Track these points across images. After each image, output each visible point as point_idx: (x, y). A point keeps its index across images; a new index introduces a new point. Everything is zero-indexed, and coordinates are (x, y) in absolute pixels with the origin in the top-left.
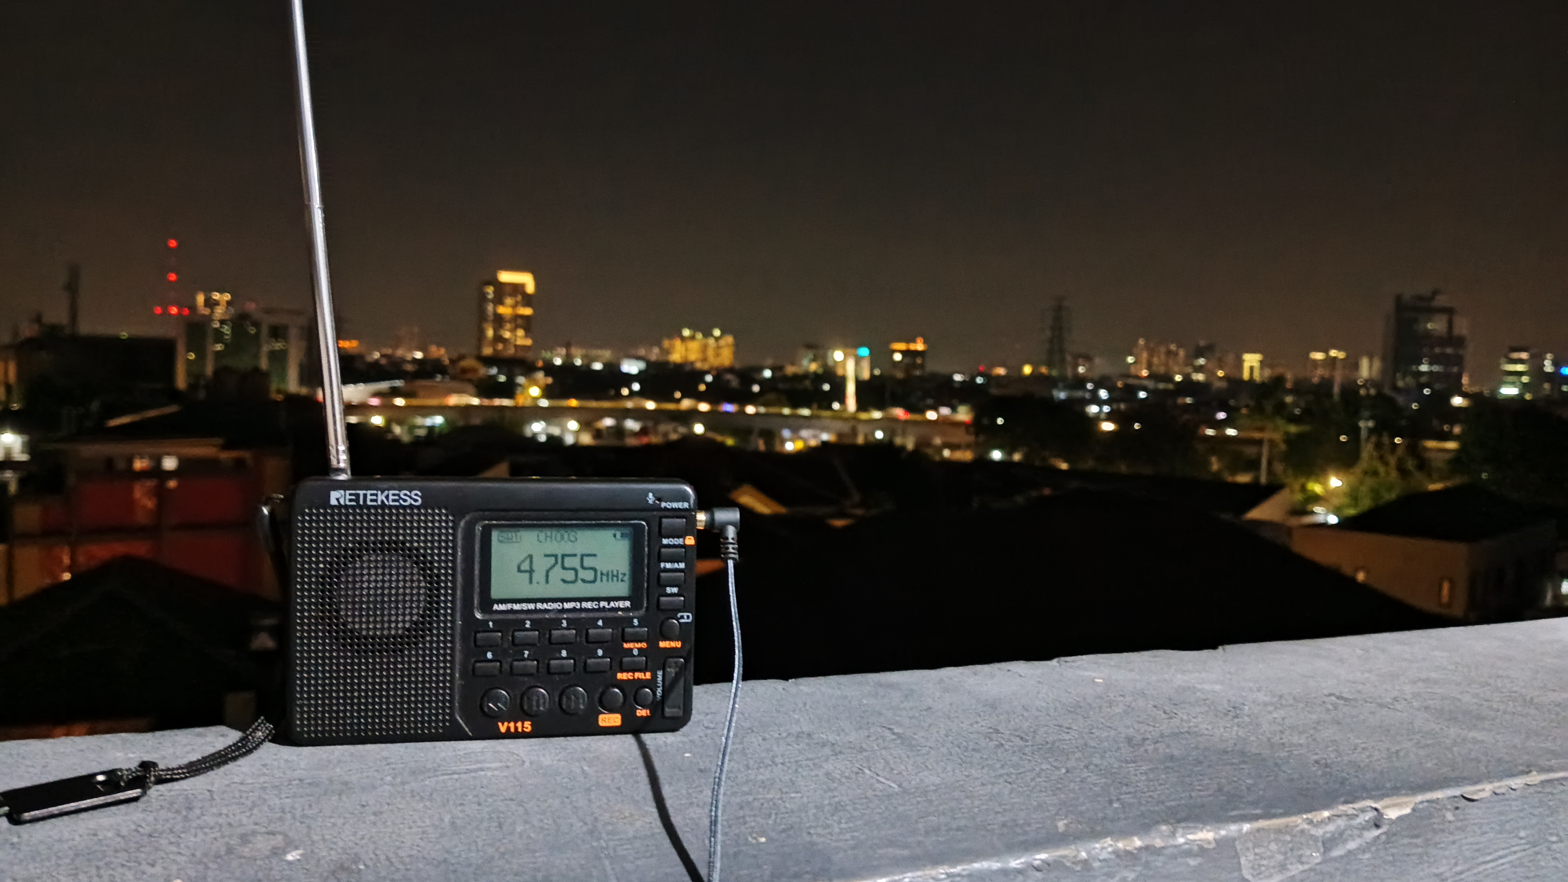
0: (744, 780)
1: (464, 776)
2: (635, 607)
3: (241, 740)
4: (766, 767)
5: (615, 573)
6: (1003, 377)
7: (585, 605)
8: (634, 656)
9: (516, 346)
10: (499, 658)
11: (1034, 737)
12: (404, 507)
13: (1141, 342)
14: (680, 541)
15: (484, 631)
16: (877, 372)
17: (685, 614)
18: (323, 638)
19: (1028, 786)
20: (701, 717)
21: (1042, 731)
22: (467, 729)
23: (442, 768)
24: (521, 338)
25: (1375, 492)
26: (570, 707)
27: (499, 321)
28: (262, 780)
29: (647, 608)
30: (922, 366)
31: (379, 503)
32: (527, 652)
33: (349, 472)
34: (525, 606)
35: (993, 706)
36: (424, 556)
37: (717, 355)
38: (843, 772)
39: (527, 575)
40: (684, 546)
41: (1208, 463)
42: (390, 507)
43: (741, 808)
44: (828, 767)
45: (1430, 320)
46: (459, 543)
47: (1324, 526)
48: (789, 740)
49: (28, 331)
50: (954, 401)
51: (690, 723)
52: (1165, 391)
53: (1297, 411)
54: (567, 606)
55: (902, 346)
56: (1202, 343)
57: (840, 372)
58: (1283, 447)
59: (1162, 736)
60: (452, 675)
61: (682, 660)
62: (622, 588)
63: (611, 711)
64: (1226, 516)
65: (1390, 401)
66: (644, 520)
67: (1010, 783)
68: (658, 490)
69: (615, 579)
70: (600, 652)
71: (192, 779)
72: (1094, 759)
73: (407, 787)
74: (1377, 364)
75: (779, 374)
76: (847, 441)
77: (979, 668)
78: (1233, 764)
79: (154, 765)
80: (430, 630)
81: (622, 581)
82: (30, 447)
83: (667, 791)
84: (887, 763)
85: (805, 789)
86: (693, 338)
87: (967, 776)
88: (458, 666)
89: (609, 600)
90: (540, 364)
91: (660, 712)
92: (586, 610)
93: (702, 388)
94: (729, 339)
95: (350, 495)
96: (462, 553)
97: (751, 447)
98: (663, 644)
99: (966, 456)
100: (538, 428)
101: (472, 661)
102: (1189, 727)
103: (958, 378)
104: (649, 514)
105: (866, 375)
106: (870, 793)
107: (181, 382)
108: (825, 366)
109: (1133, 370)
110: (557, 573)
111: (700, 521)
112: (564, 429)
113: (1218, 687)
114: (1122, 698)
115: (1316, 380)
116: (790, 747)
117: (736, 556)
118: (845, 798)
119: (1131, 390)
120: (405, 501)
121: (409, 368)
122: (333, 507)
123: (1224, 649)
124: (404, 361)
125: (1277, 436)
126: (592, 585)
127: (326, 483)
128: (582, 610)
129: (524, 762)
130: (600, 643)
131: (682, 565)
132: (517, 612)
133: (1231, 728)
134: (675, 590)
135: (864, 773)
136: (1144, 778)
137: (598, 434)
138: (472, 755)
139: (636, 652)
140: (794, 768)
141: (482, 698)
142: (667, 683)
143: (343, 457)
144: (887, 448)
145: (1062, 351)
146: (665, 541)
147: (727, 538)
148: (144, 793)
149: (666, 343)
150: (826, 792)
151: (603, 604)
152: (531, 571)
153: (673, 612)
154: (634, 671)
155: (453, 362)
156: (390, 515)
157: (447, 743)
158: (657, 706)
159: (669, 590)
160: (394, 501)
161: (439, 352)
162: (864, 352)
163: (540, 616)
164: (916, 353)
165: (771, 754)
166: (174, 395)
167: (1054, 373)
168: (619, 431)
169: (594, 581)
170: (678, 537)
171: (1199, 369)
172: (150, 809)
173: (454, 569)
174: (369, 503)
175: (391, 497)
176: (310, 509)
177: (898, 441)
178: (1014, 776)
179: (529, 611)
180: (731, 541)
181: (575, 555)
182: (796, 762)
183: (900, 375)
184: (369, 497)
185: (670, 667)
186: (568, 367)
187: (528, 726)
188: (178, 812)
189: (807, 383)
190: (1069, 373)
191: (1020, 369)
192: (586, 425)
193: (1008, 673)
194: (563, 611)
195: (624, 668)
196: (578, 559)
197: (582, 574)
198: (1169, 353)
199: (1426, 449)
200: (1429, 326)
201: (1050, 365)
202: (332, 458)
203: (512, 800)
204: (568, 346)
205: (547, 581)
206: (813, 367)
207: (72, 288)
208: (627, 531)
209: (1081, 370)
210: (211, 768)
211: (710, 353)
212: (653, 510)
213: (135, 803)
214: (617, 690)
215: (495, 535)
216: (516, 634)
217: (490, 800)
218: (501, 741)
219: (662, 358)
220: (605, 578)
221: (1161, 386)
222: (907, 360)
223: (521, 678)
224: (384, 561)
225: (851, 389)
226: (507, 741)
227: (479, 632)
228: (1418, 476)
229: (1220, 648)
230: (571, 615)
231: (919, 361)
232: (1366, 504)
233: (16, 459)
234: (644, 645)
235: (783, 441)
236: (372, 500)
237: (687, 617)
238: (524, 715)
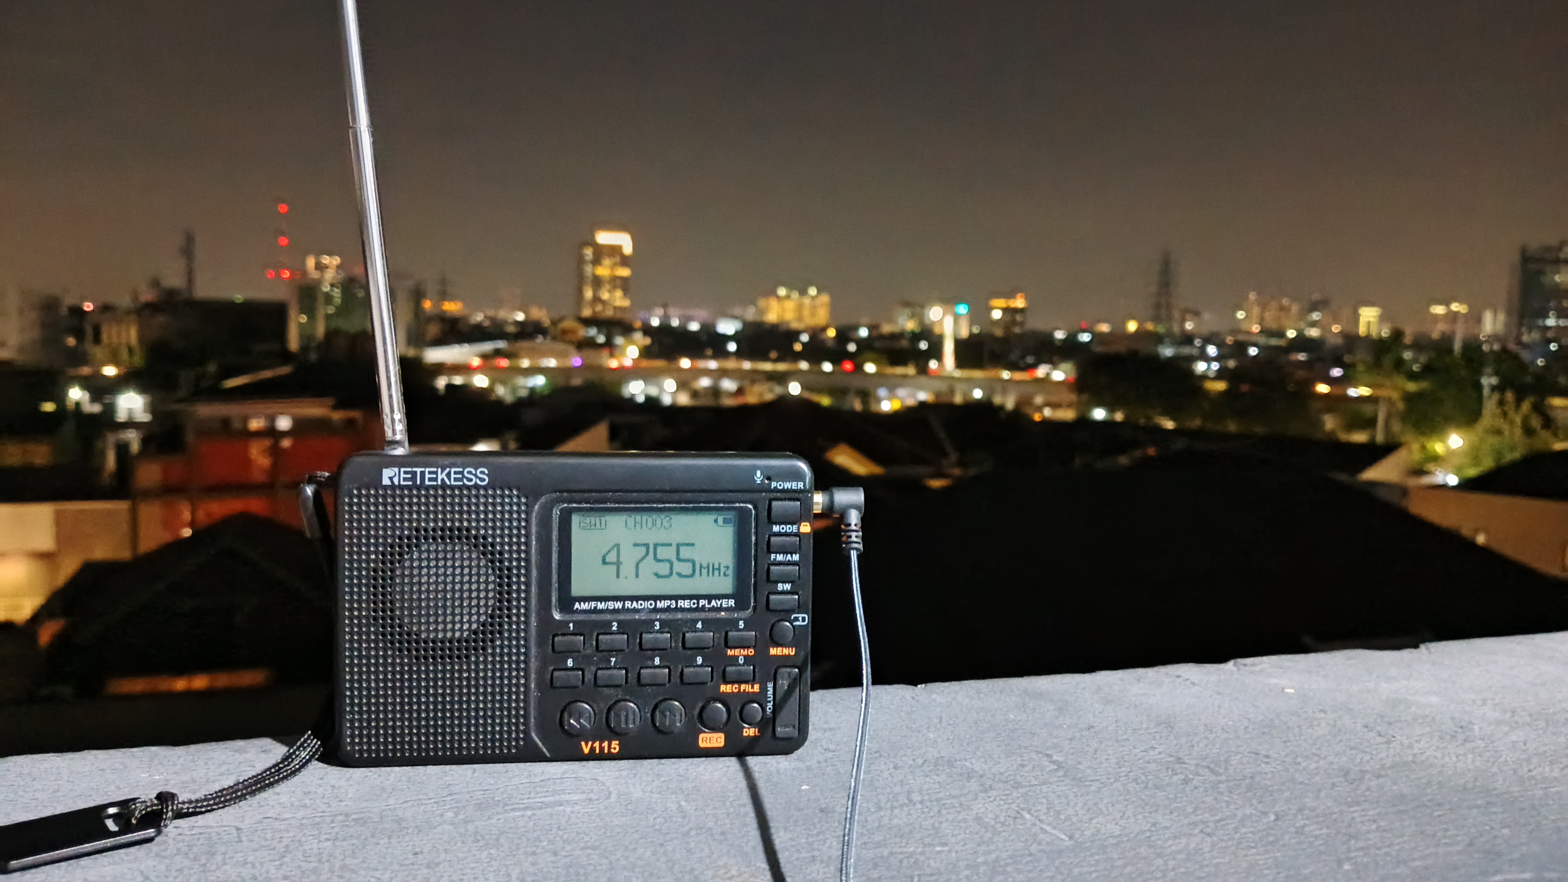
0: (876, 824)
1: (538, 812)
2: (741, 605)
3: (285, 759)
4: (901, 806)
5: (716, 566)
6: (1107, 334)
7: (682, 604)
8: (740, 665)
9: (615, 308)
10: (582, 667)
11: (1226, 769)
12: (469, 488)
13: (1252, 296)
14: (794, 528)
15: (563, 635)
16: (976, 330)
17: (800, 616)
18: (376, 642)
19: (1233, 839)
20: (819, 735)
21: (1234, 760)
22: (544, 750)
23: (513, 801)
24: (619, 299)
25: (1499, 454)
26: (664, 724)
27: (597, 282)
28: (300, 814)
29: (755, 608)
30: (1022, 324)
31: (439, 483)
32: (613, 659)
33: (407, 444)
34: (611, 605)
35: (1168, 724)
36: (492, 545)
37: (813, 314)
38: (997, 817)
39: (614, 568)
40: (798, 534)
41: (1319, 424)
42: (452, 488)
43: (876, 866)
44: (978, 807)
45: (1558, 272)
46: (534, 530)
47: (1444, 487)
48: (926, 768)
49: (147, 295)
50: (1055, 358)
51: (806, 744)
52: (1278, 348)
53: (1416, 368)
54: (660, 605)
55: (1001, 303)
56: (1316, 296)
57: (937, 330)
58: (1401, 406)
59: (1383, 767)
60: (526, 685)
61: (797, 670)
62: (725, 584)
63: (714, 729)
64: (1343, 477)
65: (1515, 357)
66: (750, 503)
67: (1209, 835)
68: (766, 467)
69: (716, 572)
70: (699, 660)
71: (220, 812)
72: (1307, 800)
73: (471, 827)
74: (1502, 317)
75: (875, 333)
76: (945, 399)
77: (1140, 671)
78: (1478, 807)
79: (173, 796)
80: (500, 633)
81: (725, 575)
82: (153, 408)
83: (780, 839)
84: (1049, 803)
85: (953, 840)
86: (788, 297)
87: (1154, 825)
88: (533, 676)
89: (710, 598)
90: (638, 324)
91: (771, 728)
92: (683, 610)
93: (798, 347)
94: (825, 298)
95: (405, 473)
96: (536, 541)
97: (846, 406)
98: (773, 651)
99: (1068, 415)
100: (636, 390)
101: (551, 668)
102: (1414, 755)
103: (1060, 335)
104: (756, 496)
105: (964, 333)
106: (1034, 848)
107: (294, 343)
108: (922, 323)
109: (1244, 327)
110: (649, 566)
111: (817, 503)
112: (662, 389)
113: (1434, 699)
114: (1323, 715)
115: (1435, 335)
116: (928, 779)
117: (861, 546)
118: (1004, 855)
119: (1240, 347)
120: (471, 480)
121: (511, 329)
122: (385, 488)
123: (1427, 649)
124: (505, 322)
125: (1395, 395)
126: (690, 579)
127: (376, 459)
128: (677, 609)
129: (610, 793)
130: (699, 649)
131: (796, 557)
132: (602, 611)
133: (1465, 755)
134: (788, 587)
135: (1022, 816)
136: (1374, 827)
137: (695, 394)
138: (550, 783)
139: (741, 661)
140: (936, 809)
141: (562, 712)
142: (778, 697)
143: (400, 427)
144: (985, 408)
145: (1169, 307)
146: (776, 529)
147: (850, 525)
148: (159, 833)
149: (762, 303)
150: (979, 845)
151: (702, 602)
152: (618, 564)
153: (786, 613)
154: (740, 682)
155: (554, 323)
156: (452, 496)
157: (522, 765)
158: (767, 724)
159: (780, 587)
160: (456, 480)
161: (540, 314)
162: (962, 309)
163: (629, 617)
164: (1016, 311)
165: (907, 788)
166: (286, 356)
167: (1161, 329)
168: (715, 391)
169: (692, 575)
170: (792, 523)
171: (1313, 324)
172: (163, 854)
173: (527, 560)
174: (427, 483)
175: (453, 476)
176: (359, 490)
177: (997, 400)
178: (1212, 825)
179: (615, 611)
180: (853, 527)
181: (670, 545)
182: (938, 800)
183: (999, 332)
184: (427, 476)
185: (782, 679)
186: (665, 329)
187: (615, 746)
188: (195, 859)
189: (904, 343)
190: (1176, 329)
191: (1124, 323)
192: (682, 385)
193: (1178, 680)
194: (655, 610)
195: (727, 680)
196: (673, 548)
197: (679, 567)
198: (1282, 308)
199: (1551, 407)
200: (1557, 278)
201: (1156, 319)
202: (386, 428)
203: (594, 848)
204: (665, 306)
205: (637, 576)
206: (910, 325)
207: (188, 251)
208: (731, 515)
209: (1189, 326)
210: (243, 797)
211: (806, 312)
212: (762, 492)
213: (148, 845)
214: (720, 705)
215: (576, 520)
216: (601, 637)
217: (568, 848)
218: (584, 763)
219: (758, 319)
220: (704, 571)
221: (1274, 342)
222: (1008, 318)
223: (606, 691)
224: (445, 551)
225: (949, 348)
226: (591, 764)
227: (557, 635)
228: (1545, 435)
229: (1423, 647)
230: (664, 616)
231: (1018, 318)
232: (1488, 463)
233: (138, 420)
234: (751, 652)
235: (879, 401)
236: (430, 480)
237: (802, 619)
238: (613, 733)
